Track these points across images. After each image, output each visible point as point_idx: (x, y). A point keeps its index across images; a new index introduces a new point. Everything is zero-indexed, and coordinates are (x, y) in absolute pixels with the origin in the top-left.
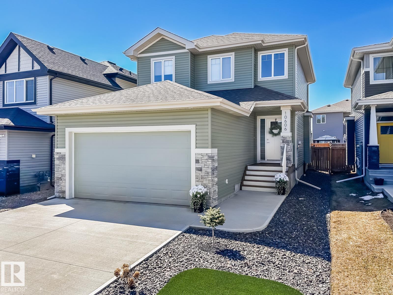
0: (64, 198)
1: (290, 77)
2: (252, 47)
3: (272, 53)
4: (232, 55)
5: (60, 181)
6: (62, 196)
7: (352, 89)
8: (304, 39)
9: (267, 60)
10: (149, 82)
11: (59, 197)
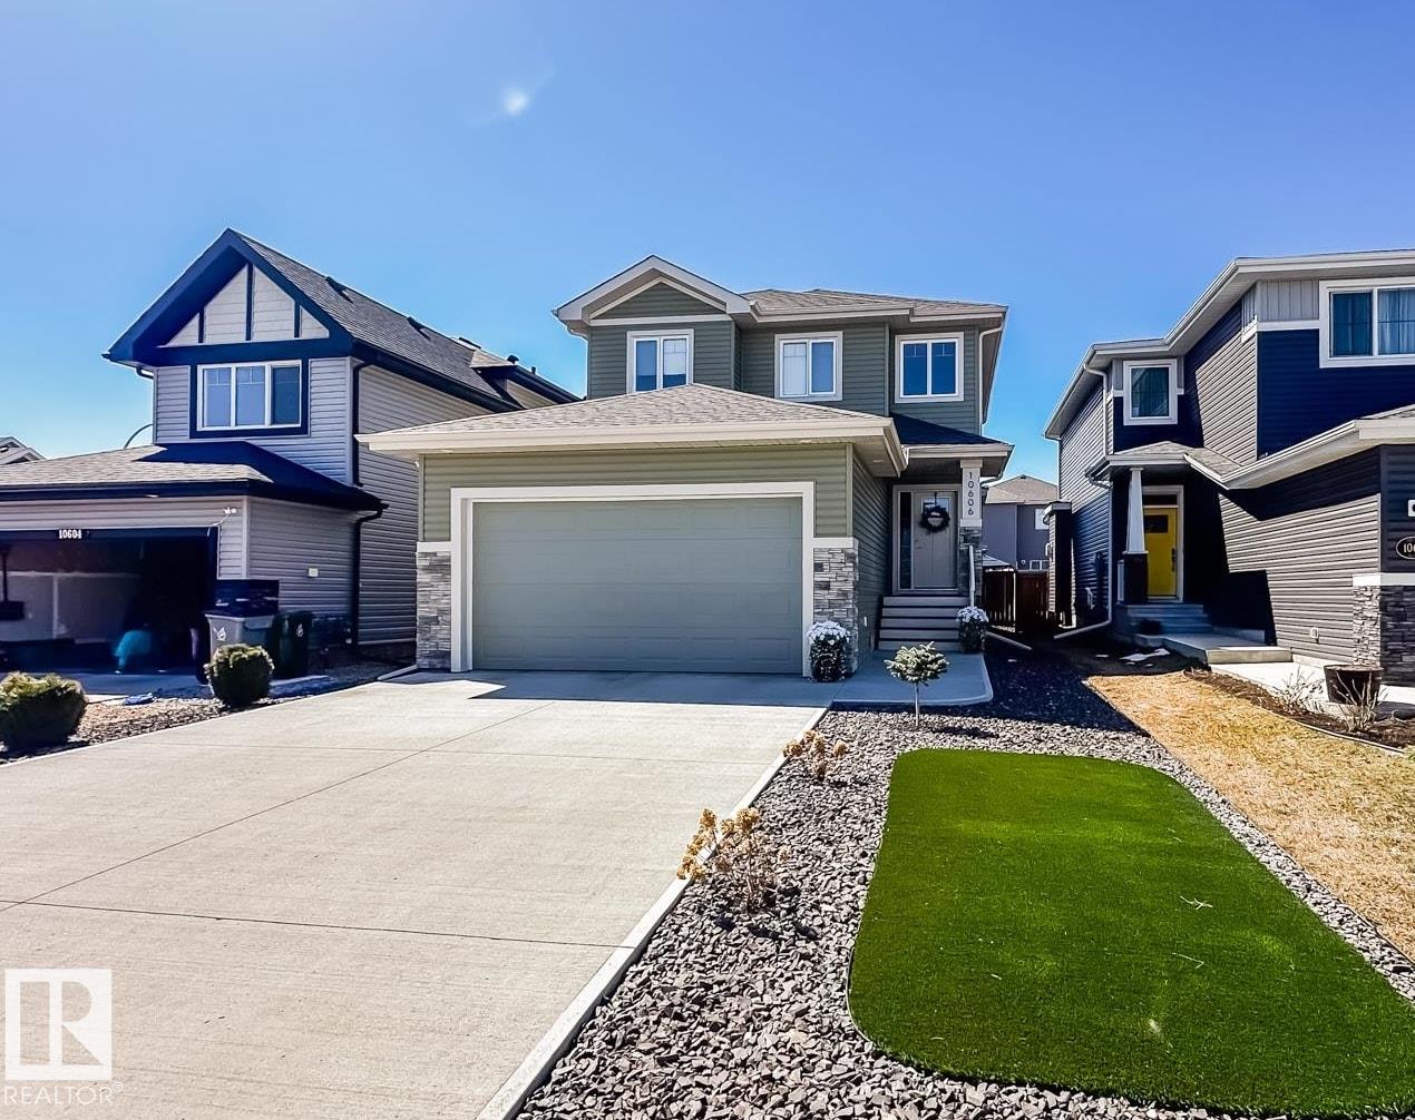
0: (448, 670)
1: (968, 398)
2: (885, 323)
3: (930, 340)
4: (836, 339)
5: (434, 627)
6: (439, 666)
7: (1061, 442)
8: (1000, 315)
9: (915, 357)
10: (621, 390)
11: (431, 670)
